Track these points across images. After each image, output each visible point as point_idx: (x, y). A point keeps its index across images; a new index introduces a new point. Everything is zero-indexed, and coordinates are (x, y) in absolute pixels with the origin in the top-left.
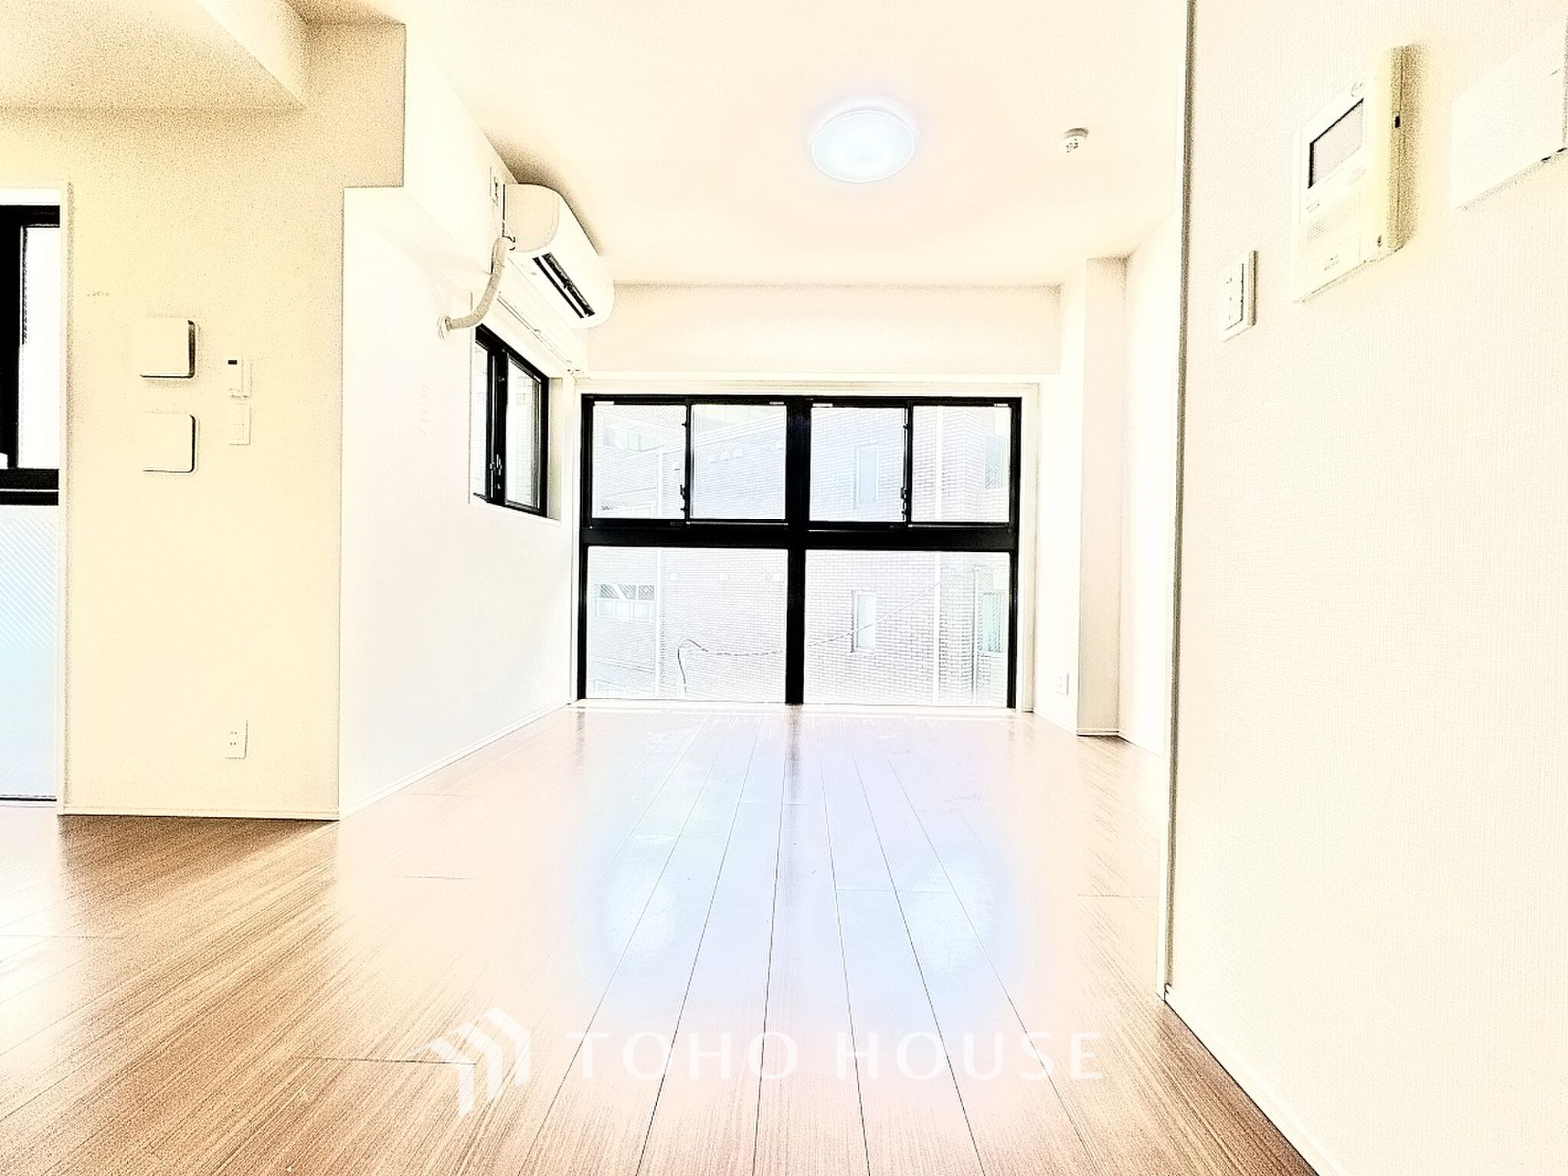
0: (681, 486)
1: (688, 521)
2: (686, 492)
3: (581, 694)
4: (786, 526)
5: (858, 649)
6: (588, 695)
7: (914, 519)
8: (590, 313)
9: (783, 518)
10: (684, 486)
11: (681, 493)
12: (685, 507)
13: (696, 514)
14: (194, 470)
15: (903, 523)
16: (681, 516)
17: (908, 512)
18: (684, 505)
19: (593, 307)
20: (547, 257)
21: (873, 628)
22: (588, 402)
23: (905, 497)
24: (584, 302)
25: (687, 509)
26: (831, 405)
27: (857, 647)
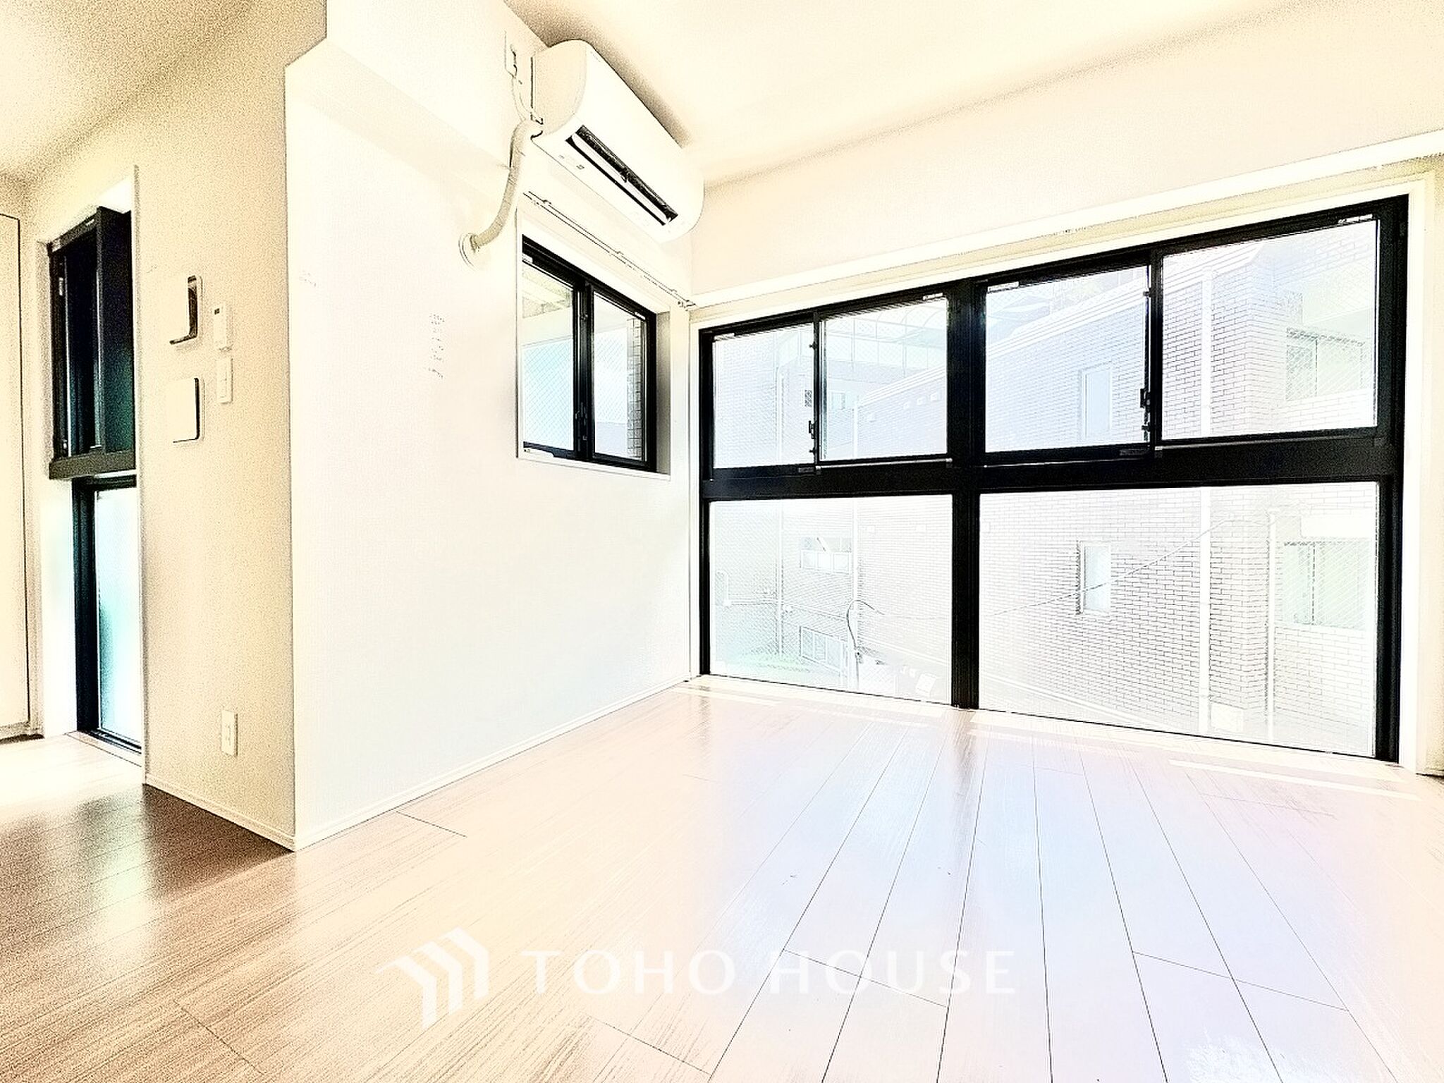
0: (810, 422)
1: (818, 465)
2: (815, 430)
3: (705, 668)
4: (949, 463)
5: (1086, 611)
6: (713, 669)
7: (1165, 436)
8: (671, 215)
9: (945, 451)
10: (812, 422)
11: (810, 432)
12: (814, 448)
13: (829, 454)
14: (200, 438)
15: (1147, 444)
16: (810, 459)
17: (1154, 426)
18: (813, 446)
19: (673, 205)
20: (582, 133)
21: (1107, 589)
22: (707, 338)
23: (1148, 403)
24: (660, 202)
25: (816, 451)
26: (1016, 284)
27: (1084, 609)
